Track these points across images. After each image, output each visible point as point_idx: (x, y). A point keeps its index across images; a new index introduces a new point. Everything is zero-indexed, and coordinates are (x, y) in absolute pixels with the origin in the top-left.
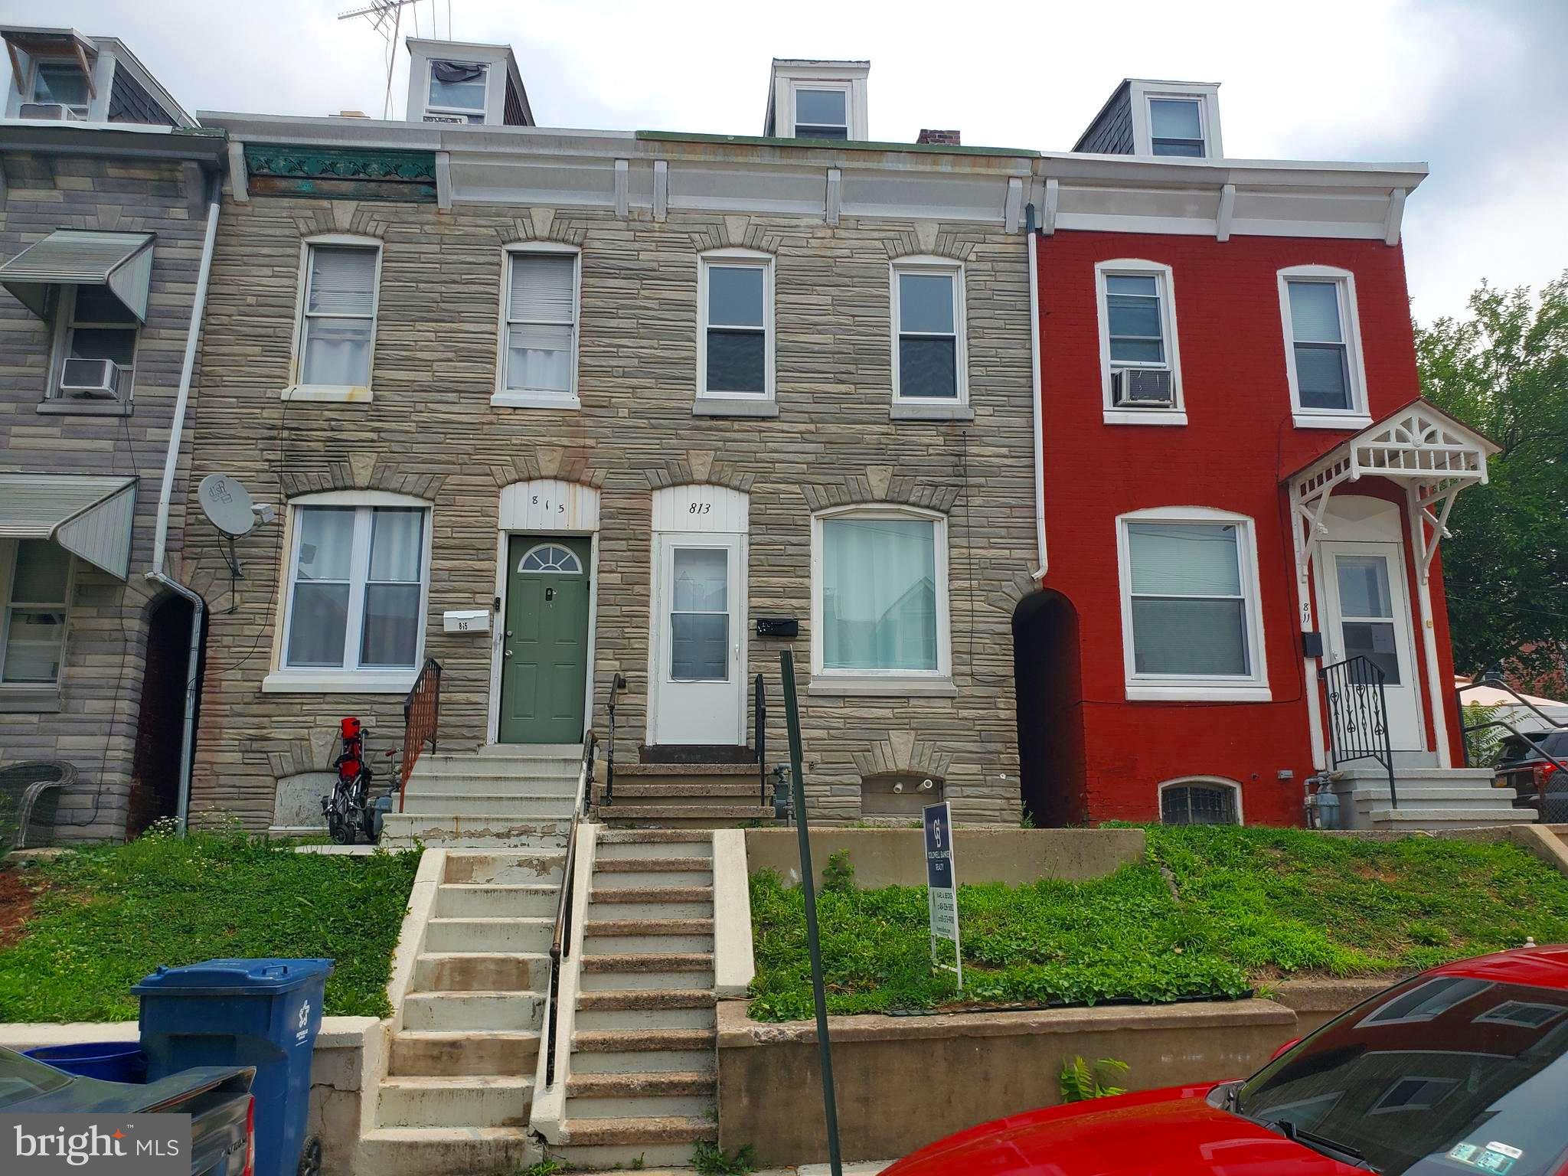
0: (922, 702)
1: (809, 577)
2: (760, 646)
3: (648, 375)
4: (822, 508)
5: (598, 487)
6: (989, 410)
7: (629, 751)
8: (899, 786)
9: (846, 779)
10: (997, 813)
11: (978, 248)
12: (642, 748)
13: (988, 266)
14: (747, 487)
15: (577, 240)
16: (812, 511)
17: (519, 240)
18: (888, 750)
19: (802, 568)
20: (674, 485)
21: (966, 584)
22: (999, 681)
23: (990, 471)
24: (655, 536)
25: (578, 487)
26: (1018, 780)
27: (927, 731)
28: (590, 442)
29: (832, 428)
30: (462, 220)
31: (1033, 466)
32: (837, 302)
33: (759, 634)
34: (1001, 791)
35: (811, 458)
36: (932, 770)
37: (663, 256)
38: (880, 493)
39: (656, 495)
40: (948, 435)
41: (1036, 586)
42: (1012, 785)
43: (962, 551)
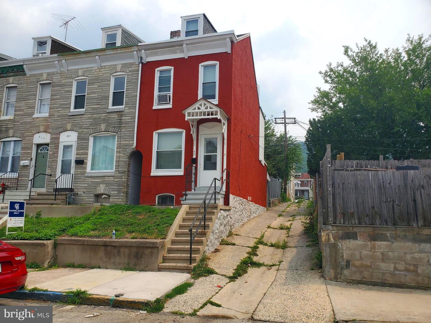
0: (107, 178)
1: (88, 150)
2: (77, 166)
3: (61, 108)
4: (92, 134)
5: (50, 133)
6: (127, 108)
9: (90, 195)
11: (129, 69)
12: (55, 189)
13: (131, 73)
14: (77, 131)
15: (51, 79)
16: (90, 135)
17: (41, 81)
18: (99, 189)
19: (86, 148)
20: (64, 131)
21: (120, 150)
22: (124, 172)
23: (126, 123)
24: (60, 143)
25: (47, 133)
27: (108, 184)
28: (49, 124)
29: (95, 116)
30: (31, 78)
32: (99, 86)
33: (76, 163)
34: (122, 198)
35: (90, 123)
36: (107, 193)
37: (66, 81)
38: (103, 130)
39: (61, 134)
40: (118, 115)
41: (134, 150)
42: (124, 196)
43: (119, 142)
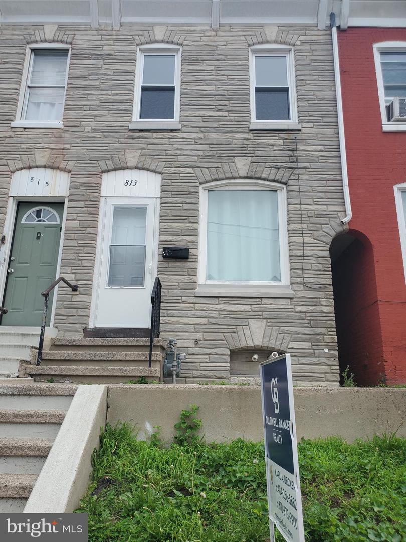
0: (271, 301)
1: (197, 223)
2: (165, 265)
3: (104, 109)
4: (206, 182)
5: (69, 171)
6: (311, 125)
7: (77, 331)
8: (256, 357)
9: (219, 351)
10: (323, 375)
11: (301, 38)
12: (85, 330)
13: (308, 47)
14: (160, 170)
15: (69, 40)
16: (201, 183)
17: (36, 42)
18: (247, 332)
19: (192, 217)
20: (116, 169)
21: (299, 226)
22: (322, 287)
23: (311, 159)
24: (102, 200)
25: (58, 171)
26: (336, 353)
27: (275, 320)
28: (67, 146)
29: (214, 136)
31: (340, 156)
32: (217, 68)
33: (164, 257)
34: (325, 361)
35: (200, 153)
36: (277, 346)
37: (116, 48)
38: (243, 173)
39: (105, 175)
40: (285, 139)
41: (345, 227)
42: (333, 356)
43: (297, 206)
